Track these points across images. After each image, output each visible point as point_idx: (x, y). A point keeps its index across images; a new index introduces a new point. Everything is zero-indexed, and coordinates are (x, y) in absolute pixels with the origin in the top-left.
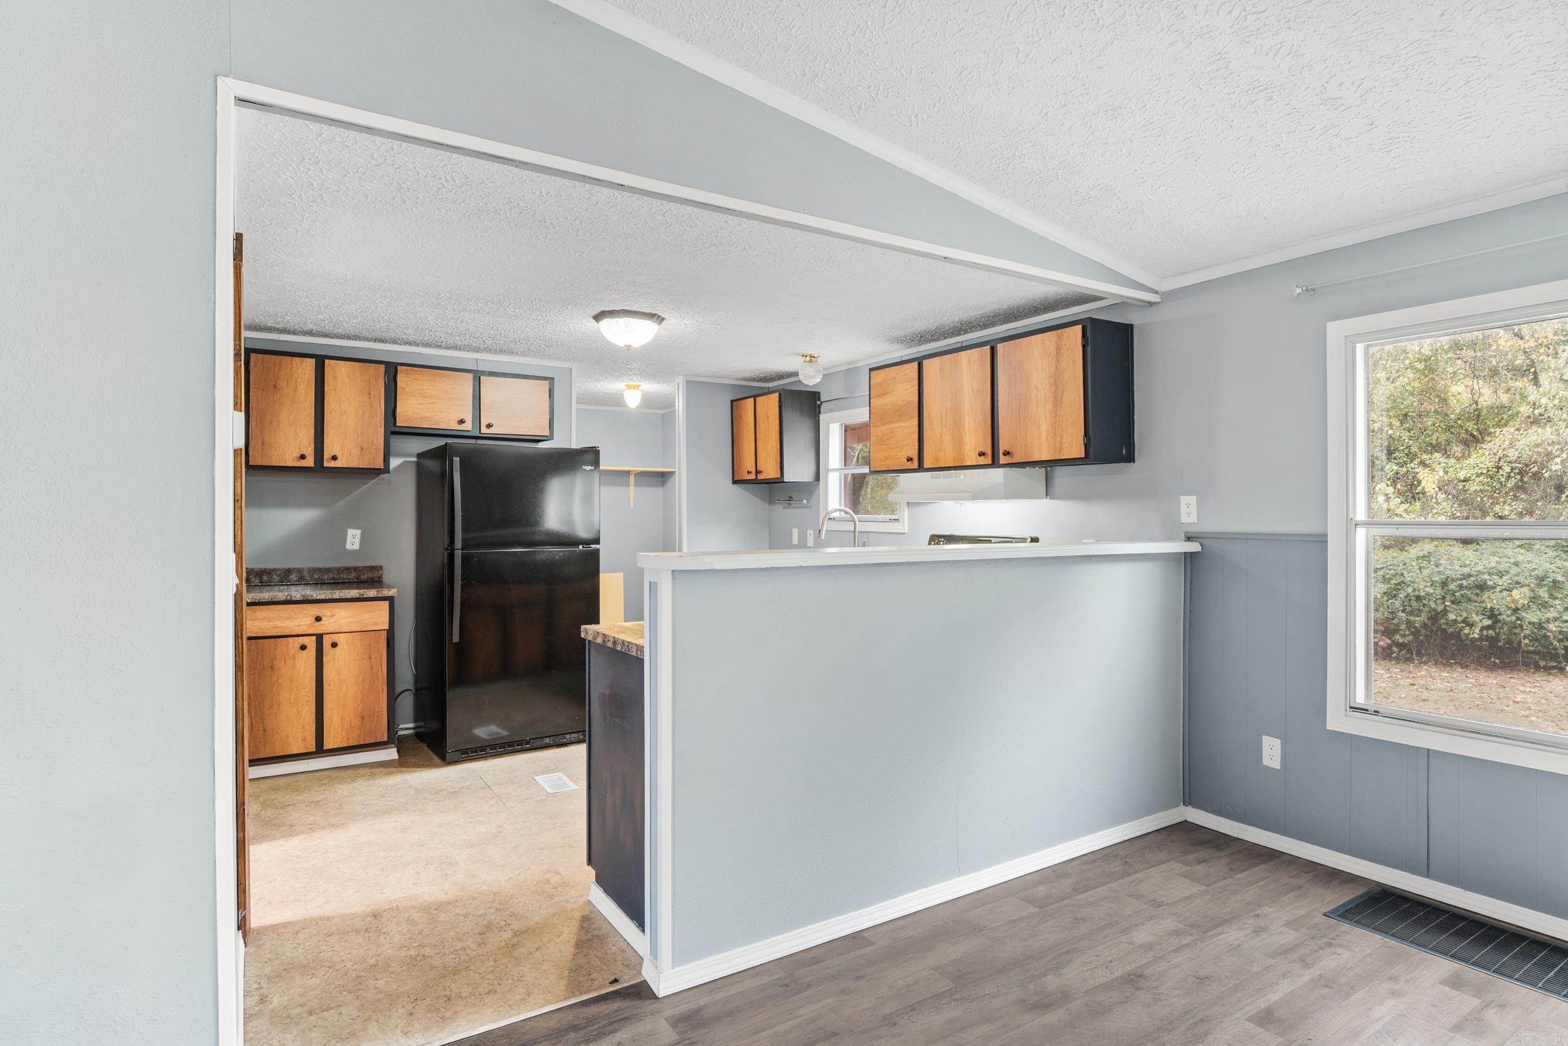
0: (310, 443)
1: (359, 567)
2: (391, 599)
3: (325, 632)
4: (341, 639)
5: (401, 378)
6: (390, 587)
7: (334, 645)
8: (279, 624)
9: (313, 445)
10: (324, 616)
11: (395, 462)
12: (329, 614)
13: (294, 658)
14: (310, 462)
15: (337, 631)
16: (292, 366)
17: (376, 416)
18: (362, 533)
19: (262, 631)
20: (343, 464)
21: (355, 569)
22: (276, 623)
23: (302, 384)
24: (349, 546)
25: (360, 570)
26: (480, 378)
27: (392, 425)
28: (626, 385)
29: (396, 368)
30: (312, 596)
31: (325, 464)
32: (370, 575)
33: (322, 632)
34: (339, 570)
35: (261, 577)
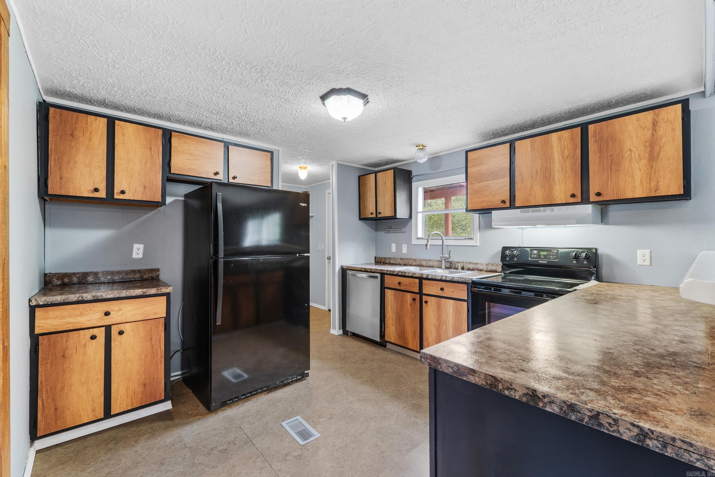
0: (102, 180)
1: (142, 270)
2: (168, 295)
3: (113, 323)
4: (126, 328)
5: (174, 141)
6: (167, 285)
7: (121, 333)
8: (71, 320)
9: (105, 182)
10: (112, 311)
11: (169, 200)
12: (117, 309)
13: (85, 346)
14: (102, 194)
15: (124, 322)
16: (88, 122)
17: (156, 165)
18: (144, 247)
19: (54, 327)
20: (130, 198)
21: (139, 271)
22: (67, 320)
23: (96, 136)
24: (134, 256)
25: (143, 272)
26: (228, 146)
27: (168, 172)
28: (300, 167)
29: (171, 134)
30: (102, 296)
31: (116, 197)
32: (150, 275)
33: (111, 323)
34: (127, 273)
35: (62, 279)
